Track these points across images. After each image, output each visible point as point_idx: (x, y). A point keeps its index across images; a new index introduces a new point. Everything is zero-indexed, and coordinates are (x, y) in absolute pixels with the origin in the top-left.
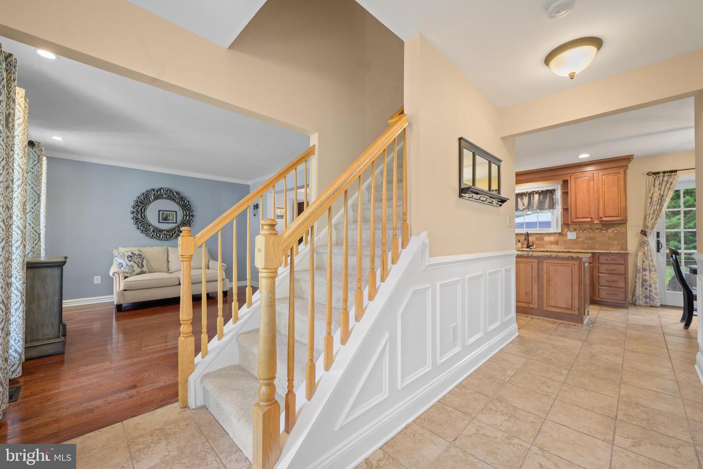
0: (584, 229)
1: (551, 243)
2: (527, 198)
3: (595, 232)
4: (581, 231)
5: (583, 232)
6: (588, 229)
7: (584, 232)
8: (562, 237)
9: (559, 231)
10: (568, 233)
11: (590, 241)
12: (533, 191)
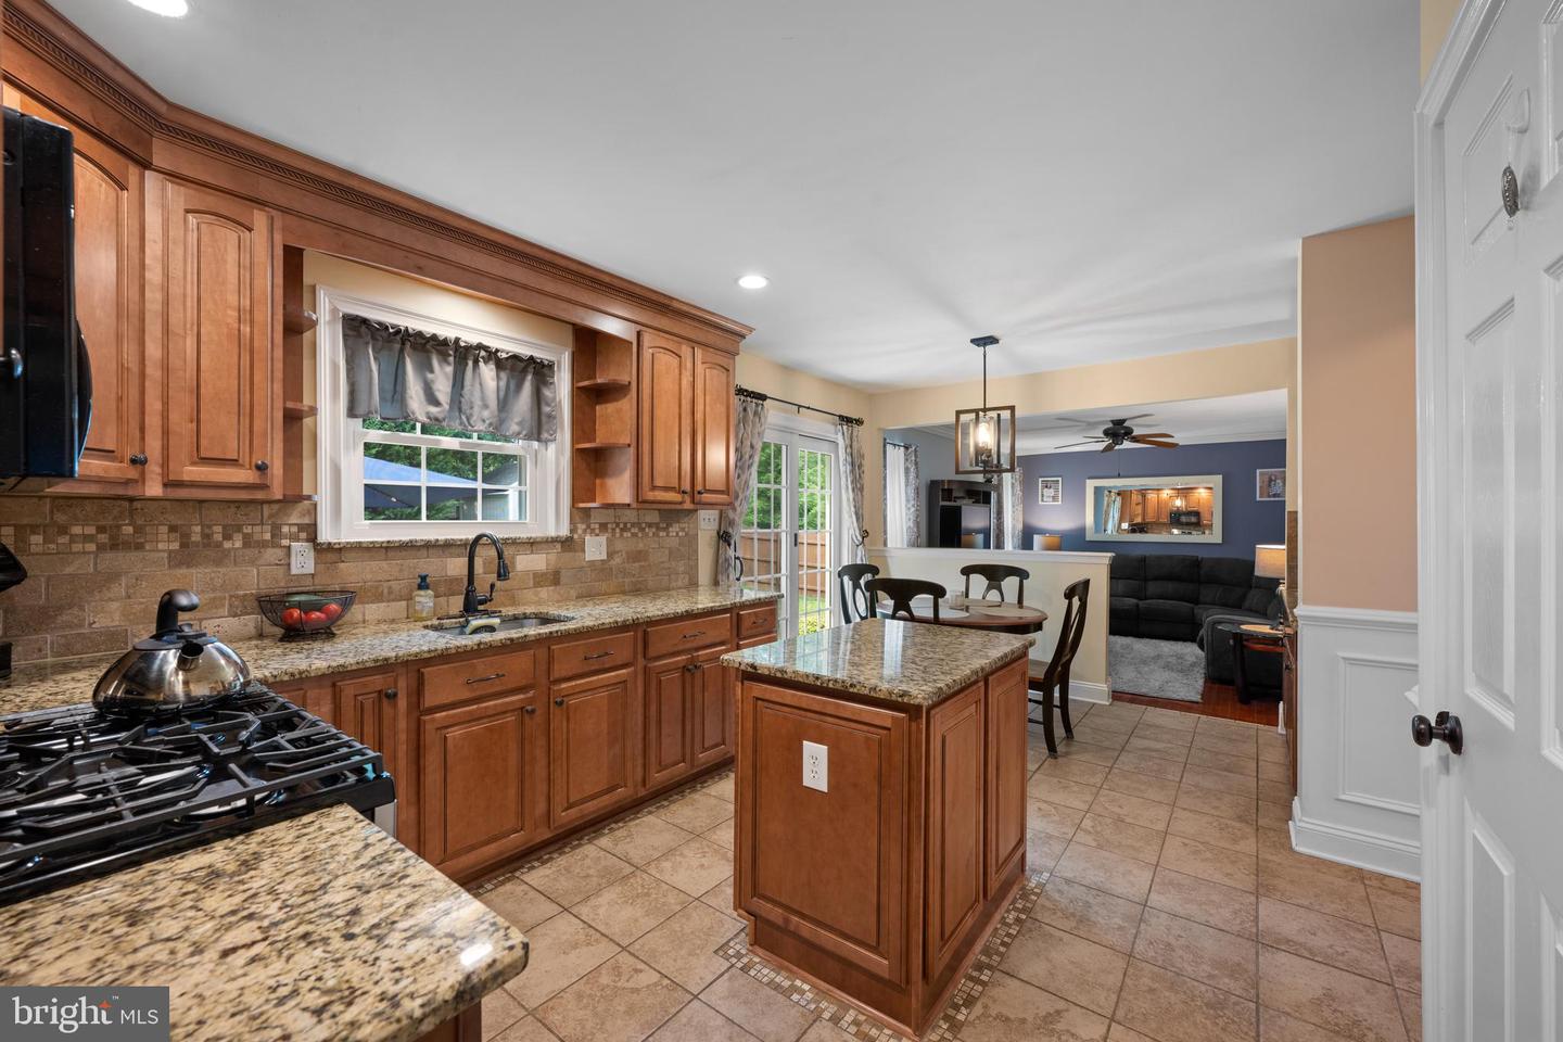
0: (625, 524)
1: (540, 579)
2: (450, 369)
3: (647, 535)
4: (618, 530)
5: (622, 535)
6: (633, 525)
7: (625, 534)
8: (571, 554)
9: (564, 532)
10: (587, 538)
11: (637, 565)
12: (480, 347)
